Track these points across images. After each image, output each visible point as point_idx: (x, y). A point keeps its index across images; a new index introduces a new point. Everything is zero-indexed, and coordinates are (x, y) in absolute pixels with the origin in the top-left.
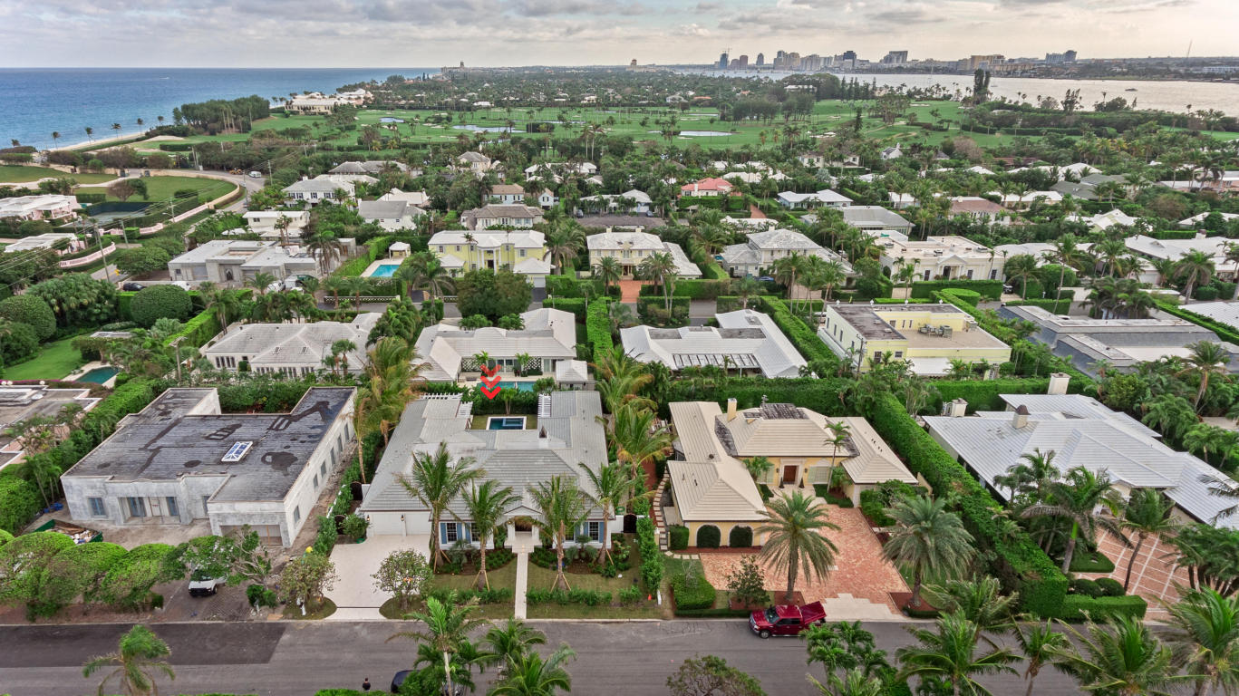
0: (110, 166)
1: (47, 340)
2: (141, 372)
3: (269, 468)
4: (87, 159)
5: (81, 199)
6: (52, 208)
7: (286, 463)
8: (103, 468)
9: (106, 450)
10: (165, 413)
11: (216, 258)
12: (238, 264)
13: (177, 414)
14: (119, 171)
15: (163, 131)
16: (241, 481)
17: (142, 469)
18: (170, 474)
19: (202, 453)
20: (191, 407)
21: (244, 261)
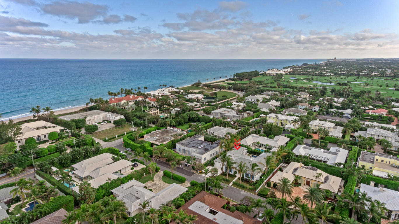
0: (214, 88)
1: (186, 123)
2: (195, 131)
3: (204, 150)
4: (210, 86)
5: (204, 95)
6: (198, 97)
7: (207, 150)
8: (182, 144)
9: (184, 141)
10: (195, 138)
11: (221, 112)
12: (224, 114)
13: (196, 139)
14: (215, 89)
15: (230, 79)
16: (199, 151)
17: (187, 145)
18: (190, 147)
19: (196, 145)
20: (198, 138)
21: (225, 114)
